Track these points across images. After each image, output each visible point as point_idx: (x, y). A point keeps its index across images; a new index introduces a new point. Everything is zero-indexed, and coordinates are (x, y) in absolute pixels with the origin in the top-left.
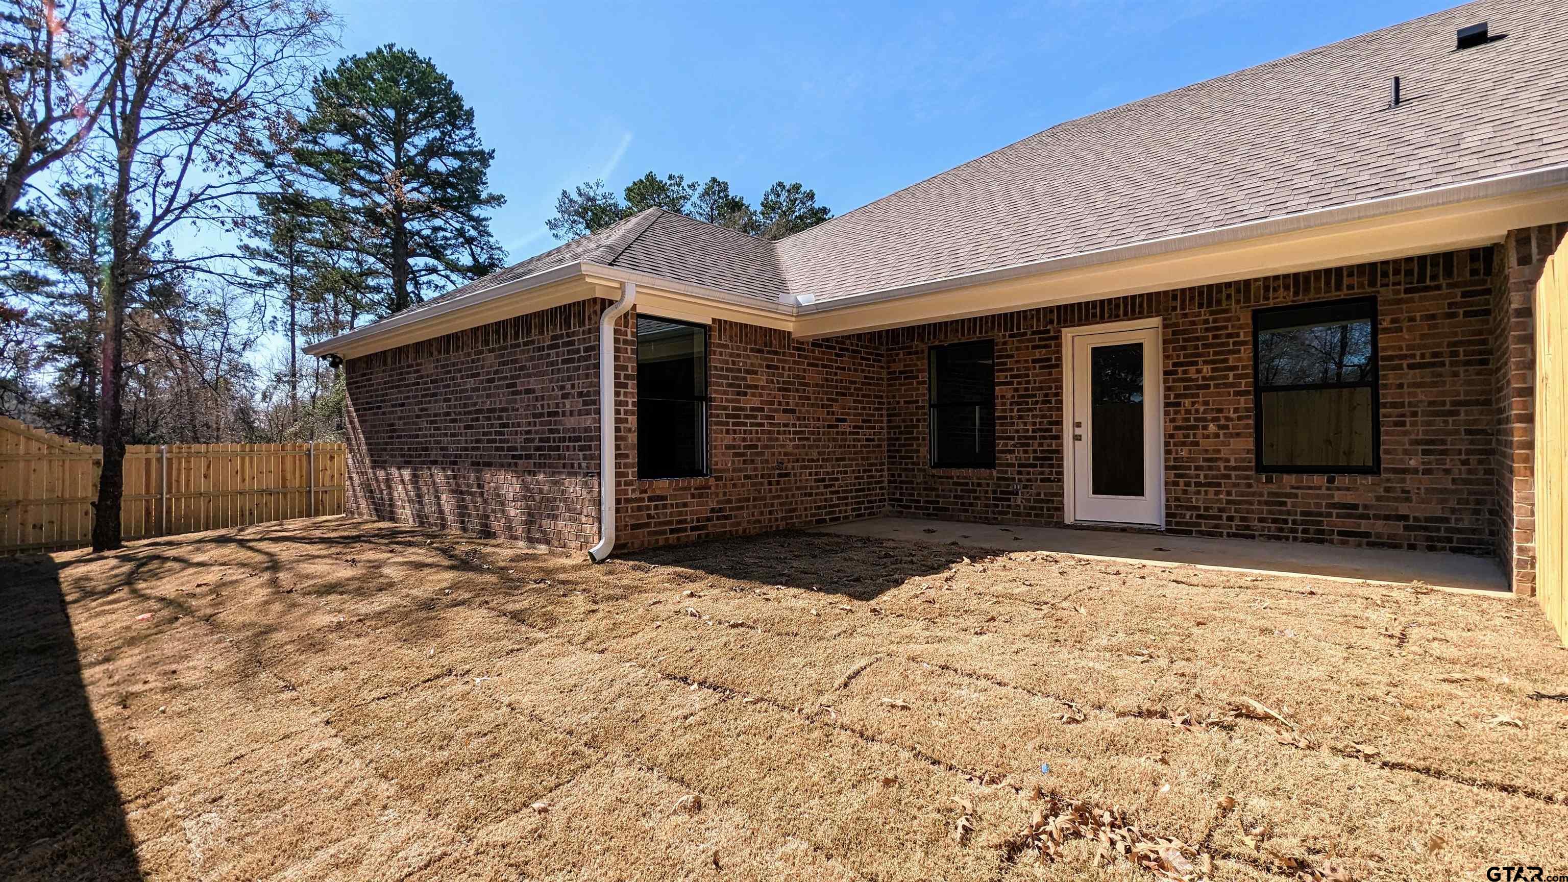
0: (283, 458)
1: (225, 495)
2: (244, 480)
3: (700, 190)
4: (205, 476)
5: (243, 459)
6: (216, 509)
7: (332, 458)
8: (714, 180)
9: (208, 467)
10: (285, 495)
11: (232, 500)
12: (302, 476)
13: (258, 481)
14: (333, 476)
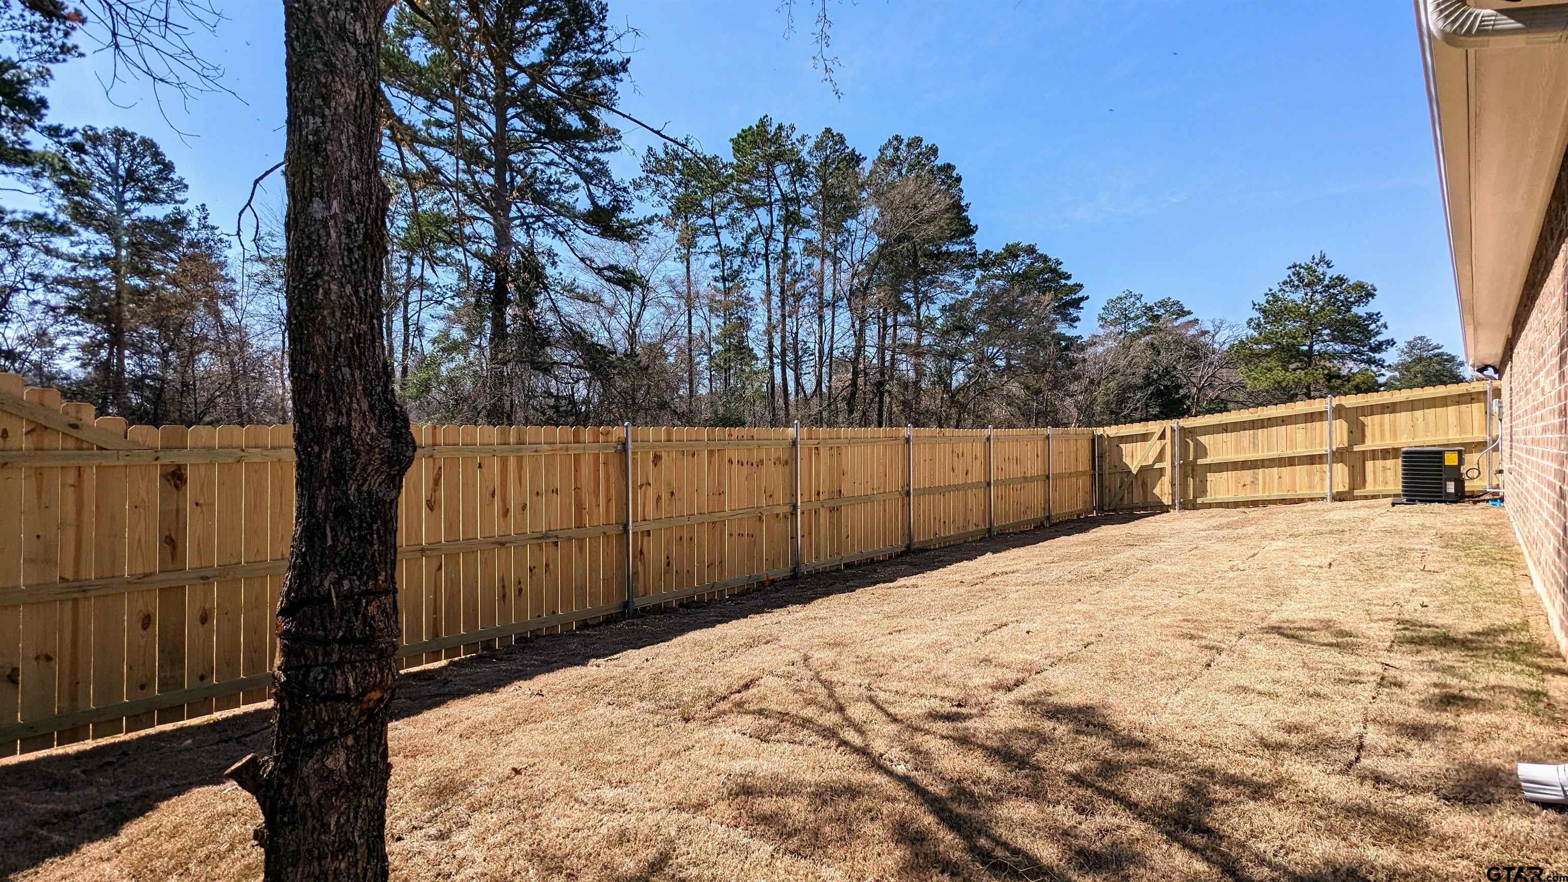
0: (577, 457)
1: (470, 547)
2: (506, 512)
3: (810, 143)
4: (431, 506)
5: (504, 462)
6: (453, 585)
7: (657, 458)
8: (828, 130)
9: (437, 482)
10: (581, 541)
11: (485, 563)
12: (609, 501)
13: (534, 514)
14: (659, 499)
